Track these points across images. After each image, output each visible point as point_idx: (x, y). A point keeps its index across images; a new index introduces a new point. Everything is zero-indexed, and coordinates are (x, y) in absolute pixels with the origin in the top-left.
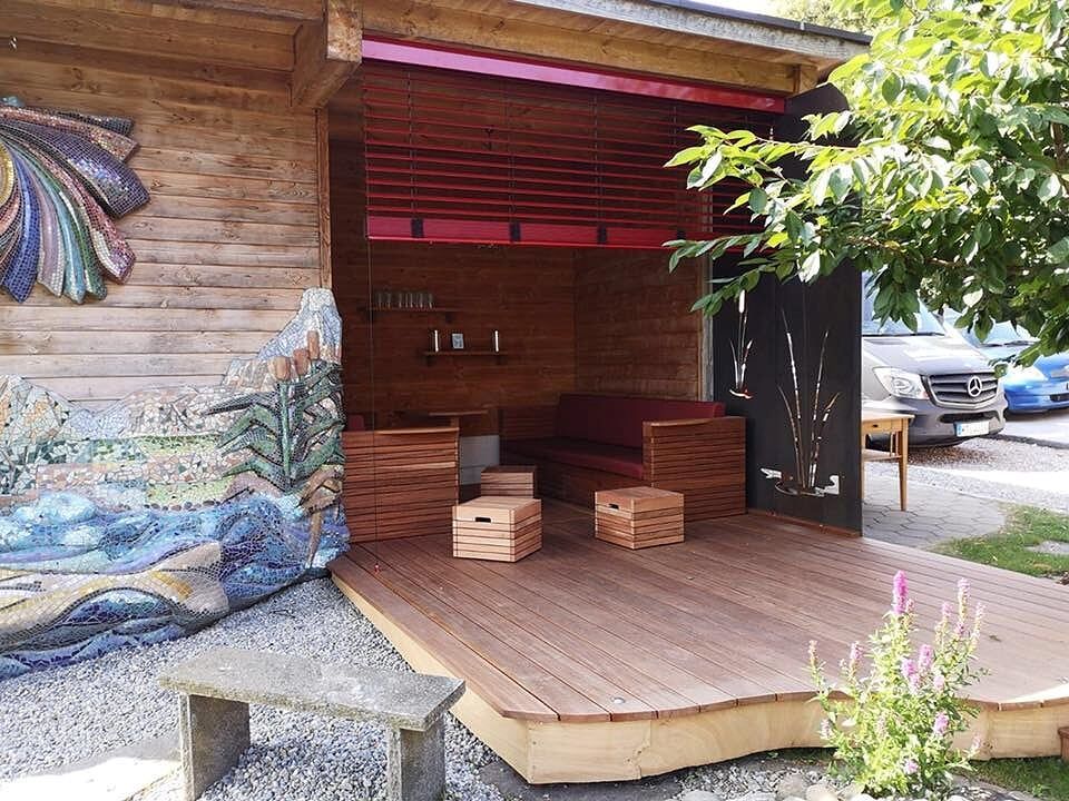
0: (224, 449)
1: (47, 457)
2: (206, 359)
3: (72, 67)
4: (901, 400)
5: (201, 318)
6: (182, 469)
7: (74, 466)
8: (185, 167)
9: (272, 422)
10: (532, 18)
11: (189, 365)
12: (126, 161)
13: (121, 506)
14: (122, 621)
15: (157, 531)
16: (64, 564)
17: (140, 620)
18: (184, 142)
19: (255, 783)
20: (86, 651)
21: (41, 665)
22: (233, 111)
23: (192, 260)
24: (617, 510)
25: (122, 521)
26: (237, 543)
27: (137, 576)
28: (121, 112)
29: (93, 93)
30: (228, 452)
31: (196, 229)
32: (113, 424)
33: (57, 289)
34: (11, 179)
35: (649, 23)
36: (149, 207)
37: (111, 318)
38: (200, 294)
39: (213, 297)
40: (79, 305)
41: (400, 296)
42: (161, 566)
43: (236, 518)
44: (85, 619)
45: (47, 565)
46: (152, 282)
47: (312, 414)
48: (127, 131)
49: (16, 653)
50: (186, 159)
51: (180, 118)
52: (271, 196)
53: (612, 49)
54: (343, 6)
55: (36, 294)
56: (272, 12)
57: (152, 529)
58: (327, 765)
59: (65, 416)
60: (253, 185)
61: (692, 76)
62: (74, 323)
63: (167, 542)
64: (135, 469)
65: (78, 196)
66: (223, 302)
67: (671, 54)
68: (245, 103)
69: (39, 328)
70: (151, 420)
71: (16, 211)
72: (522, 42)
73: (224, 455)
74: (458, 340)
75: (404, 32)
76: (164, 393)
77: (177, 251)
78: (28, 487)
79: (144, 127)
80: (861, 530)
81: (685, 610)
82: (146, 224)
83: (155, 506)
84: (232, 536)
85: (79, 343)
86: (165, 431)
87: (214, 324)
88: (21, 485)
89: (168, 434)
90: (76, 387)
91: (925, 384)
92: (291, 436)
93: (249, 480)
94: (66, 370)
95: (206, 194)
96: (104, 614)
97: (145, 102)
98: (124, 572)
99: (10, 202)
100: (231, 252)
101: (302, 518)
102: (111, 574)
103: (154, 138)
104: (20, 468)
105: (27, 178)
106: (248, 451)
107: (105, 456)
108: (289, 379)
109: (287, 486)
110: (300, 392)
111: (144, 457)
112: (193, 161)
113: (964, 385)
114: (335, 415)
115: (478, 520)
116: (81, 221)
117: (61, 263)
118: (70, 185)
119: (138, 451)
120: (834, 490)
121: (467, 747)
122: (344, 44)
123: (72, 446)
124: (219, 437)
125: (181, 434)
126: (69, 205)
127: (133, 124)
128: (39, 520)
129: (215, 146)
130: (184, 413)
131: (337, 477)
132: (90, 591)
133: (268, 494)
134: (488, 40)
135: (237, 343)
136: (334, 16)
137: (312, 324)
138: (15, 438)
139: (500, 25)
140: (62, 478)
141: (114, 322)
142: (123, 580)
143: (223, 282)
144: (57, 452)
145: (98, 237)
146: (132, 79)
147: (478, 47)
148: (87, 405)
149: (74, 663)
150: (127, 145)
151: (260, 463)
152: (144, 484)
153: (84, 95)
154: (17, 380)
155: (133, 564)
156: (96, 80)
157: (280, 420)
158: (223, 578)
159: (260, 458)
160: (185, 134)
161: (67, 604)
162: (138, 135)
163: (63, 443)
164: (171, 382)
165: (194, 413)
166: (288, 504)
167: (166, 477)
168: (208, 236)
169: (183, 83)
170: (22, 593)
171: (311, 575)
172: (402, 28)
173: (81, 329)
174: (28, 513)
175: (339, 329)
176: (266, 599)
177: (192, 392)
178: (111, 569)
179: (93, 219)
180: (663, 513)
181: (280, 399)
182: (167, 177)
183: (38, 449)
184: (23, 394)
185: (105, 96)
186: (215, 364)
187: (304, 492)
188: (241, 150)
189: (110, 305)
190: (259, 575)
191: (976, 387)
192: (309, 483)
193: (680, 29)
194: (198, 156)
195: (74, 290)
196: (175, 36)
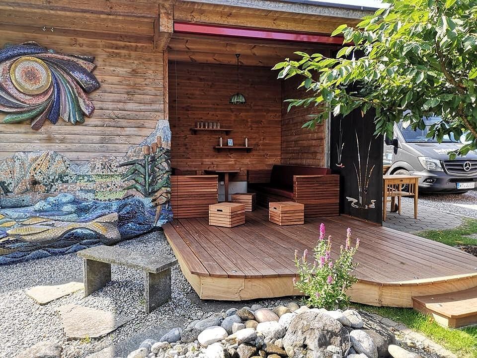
0: (124, 180)
1: (62, 180)
2: (120, 146)
3: (73, 38)
4: (430, 171)
5: (118, 131)
6: (108, 187)
7: (71, 184)
8: (113, 74)
9: (142, 170)
10: (243, 12)
11: (114, 149)
12: (91, 72)
13: (85, 198)
14: (83, 240)
15: (96, 208)
16: (62, 218)
17: (89, 240)
18: (113, 64)
19: (108, 292)
20: (70, 250)
21: (55, 254)
22: (132, 52)
23: (116, 109)
24: (276, 209)
25: (83, 204)
26: (125, 214)
27: (88, 224)
28: (90, 54)
29: (81, 47)
30: (125, 181)
31: (116, 97)
32: (85, 169)
33: (67, 120)
34: (51, 80)
35: (291, 11)
36: (100, 89)
37: (86, 130)
38: (119, 122)
39: (123, 123)
40: (75, 125)
41: (207, 124)
42: (96, 220)
43: (126, 205)
44: (69, 238)
45: (57, 218)
46: (101, 117)
47: (158, 168)
48: (92, 61)
49: (47, 249)
50: (114, 71)
51: (111, 55)
52: (146, 85)
53: (278, 22)
54: (166, 11)
55: (60, 121)
56: (139, 15)
57: (94, 207)
58: (133, 288)
59: (68, 166)
60: (139, 80)
61: (313, 31)
62: (72, 132)
63: (99, 212)
64: (91, 186)
65: (73, 85)
66: (127, 125)
67: (304, 23)
68: (136, 49)
69: (60, 134)
70: (98, 168)
71: (52, 91)
72: (239, 21)
73: (123, 182)
74: (230, 142)
75: (190, 20)
76: (103, 158)
77: (110, 105)
78: (55, 191)
79: (99, 59)
80: (382, 223)
81: (284, 246)
82: (99, 95)
83: (97, 199)
84: (124, 212)
85: (74, 139)
86: (103, 172)
87: (123, 133)
88: (53, 190)
89: (104, 174)
90: (73, 155)
91: (442, 165)
92: (149, 176)
93: (133, 192)
94: (70, 149)
95: (121, 84)
96: (76, 237)
97: (99, 49)
98: (83, 222)
99: (50, 88)
100: (130, 106)
101: (153, 207)
102: (78, 222)
103: (102, 63)
104: (52, 184)
105: (56, 79)
106: (133, 181)
107: (81, 181)
108: (149, 154)
109: (147, 194)
110: (153, 160)
111: (95, 181)
112: (116, 71)
113: (462, 166)
114: (167, 169)
115: (218, 210)
116: (75, 95)
117: (68, 110)
118: (70, 81)
119: (93, 179)
120: (373, 206)
121: (186, 287)
122: (166, 26)
123: (71, 177)
124: (123, 176)
125: (109, 173)
126: (70, 89)
127: (94, 58)
128: (54, 202)
129: (124, 65)
130: (110, 166)
131: (167, 193)
132: (71, 228)
133: (139, 197)
134: (224, 21)
135: (132, 140)
136: (162, 15)
137: (159, 134)
138: (51, 173)
139: (230, 15)
140: (66, 188)
141: (87, 132)
142: (83, 225)
143: (127, 117)
144: (65, 179)
145: (81, 101)
146: (95, 41)
147: (220, 24)
148: (76, 162)
149: (65, 254)
150: (91, 66)
151: (138, 186)
152: (93, 191)
153: (77, 48)
154: (52, 152)
155: (87, 219)
156: (82, 42)
157: (145, 169)
158: (119, 227)
159: (137, 184)
160: (113, 61)
161: (63, 232)
162: (96, 62)
163: (67, 176)
164: (107, 154)
165: (114, 166)
166: (147, 202)
167: (102, 189)
168: (122, 100)
169: (114, 42)
170: (48, 227)
171: (156, 229)
172: (189, 18)
173: (75, 134)
174: (51, 199)
175: (170, 135)
176: (137, 236)
177: (114, 158)
178: (79, 220)
179: (79, 94)
180: (295, 212)
181: (145, 161)
182: (107, 78)
183: (59, 177)
184: (54, 157)
185: (84, 48)
186: (124, 148)
187: (154, 198)
188: (134, 67)
189: (86, 126)
190: (135, 227)
191: (468, 166)
192: (156, 194)
193: (305, 12)
194: (118, 69)
195: (72, 120)
196: (110, 25)
